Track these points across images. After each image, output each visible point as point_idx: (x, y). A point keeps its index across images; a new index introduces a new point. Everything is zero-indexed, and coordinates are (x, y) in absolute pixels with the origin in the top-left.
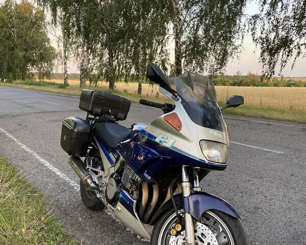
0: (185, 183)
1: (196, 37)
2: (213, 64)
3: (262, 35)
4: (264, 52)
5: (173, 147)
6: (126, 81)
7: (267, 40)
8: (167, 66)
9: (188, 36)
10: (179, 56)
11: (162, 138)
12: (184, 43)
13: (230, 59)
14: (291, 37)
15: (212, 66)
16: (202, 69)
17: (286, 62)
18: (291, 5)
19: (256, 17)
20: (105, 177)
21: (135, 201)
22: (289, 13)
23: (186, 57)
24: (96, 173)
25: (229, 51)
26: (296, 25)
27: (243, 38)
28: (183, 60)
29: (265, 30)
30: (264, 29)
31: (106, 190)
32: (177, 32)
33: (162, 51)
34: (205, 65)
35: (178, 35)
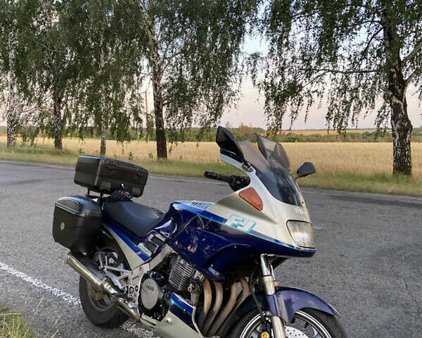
0: (267, 277)
1: (181, 79)
2: (205, 114)
3: (267, 79)
4: (268, 99)
5: (252, 231)
6: (81, 137)
7: (273, 85)
8: (140, 115)
9: (170, 77)
10: (159, 102)
11: (236, 220)
12: (165, 86)
13: (225, 108)
14: (300, 82)
15: (203, 117)
16: (189, 121)
17: (297, 112)
18: (298, 43)
19: (255, 56)
20: (133, 279)
21: (194, 308)
22: (295, 53)
23: (168, 104)
24: (118, 274)
25: (224, 98)
26: (304, 67)
27: (241, 81)
28: (164, 109)
29: (270, 72)
30: (268, 72)
31: (140, 297)
32: (155, 72)
33: (133, 96)
34: (194, 116)
35: (156, 75)
